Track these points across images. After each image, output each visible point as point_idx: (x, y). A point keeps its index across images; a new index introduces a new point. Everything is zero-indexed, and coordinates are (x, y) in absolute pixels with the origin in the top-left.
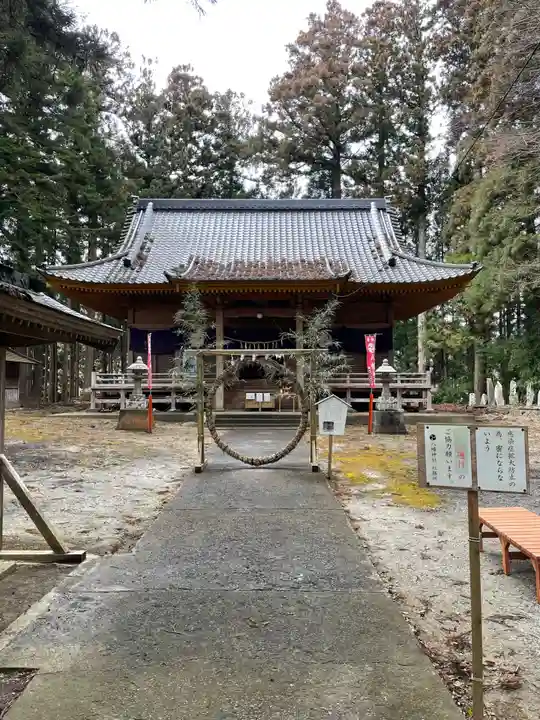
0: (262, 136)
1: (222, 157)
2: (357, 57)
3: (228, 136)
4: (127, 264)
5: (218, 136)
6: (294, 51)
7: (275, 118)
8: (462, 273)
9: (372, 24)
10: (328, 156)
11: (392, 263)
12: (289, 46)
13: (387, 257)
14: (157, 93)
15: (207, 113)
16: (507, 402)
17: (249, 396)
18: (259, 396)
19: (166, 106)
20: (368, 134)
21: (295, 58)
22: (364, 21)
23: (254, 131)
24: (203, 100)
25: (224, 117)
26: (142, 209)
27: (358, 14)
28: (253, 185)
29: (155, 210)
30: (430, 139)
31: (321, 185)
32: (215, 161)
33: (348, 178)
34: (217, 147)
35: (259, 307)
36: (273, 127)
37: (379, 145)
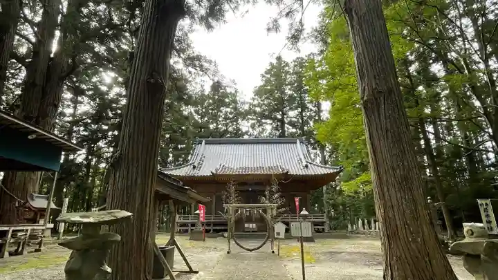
0: (250, 109)
1: (233, 117)
2: (289, 78)
3: (235, 109)
4: (194, 167)
5: (232, 108)
6: (263, 76)
7: (256, 102)
8: (335, 171)
9: (295, 66)
10: (279, 117)
11: (306, 166)
12: (262, 74)
13: (304, 164)
14: (206, 93)
15: (227, 100)
16: (364, 229)
17: (246, 225)
18: (251, 226)
19: (210, 98)
20: (296, 108)
21: (264, 79)
22: (292, 65)
23: (247, 107)
24: (226, 95)
25: (235, 101)
26: (200, 143)
27: (289, 62)
28: (247, 129)
29: (205, 144)
30: (322, 111)
31: (277, 129)
32: (231, 119)
33: (288, 126)
34: (231, 113)
35: (251, 185)
36: (255, 106)
37: (301, 113)
